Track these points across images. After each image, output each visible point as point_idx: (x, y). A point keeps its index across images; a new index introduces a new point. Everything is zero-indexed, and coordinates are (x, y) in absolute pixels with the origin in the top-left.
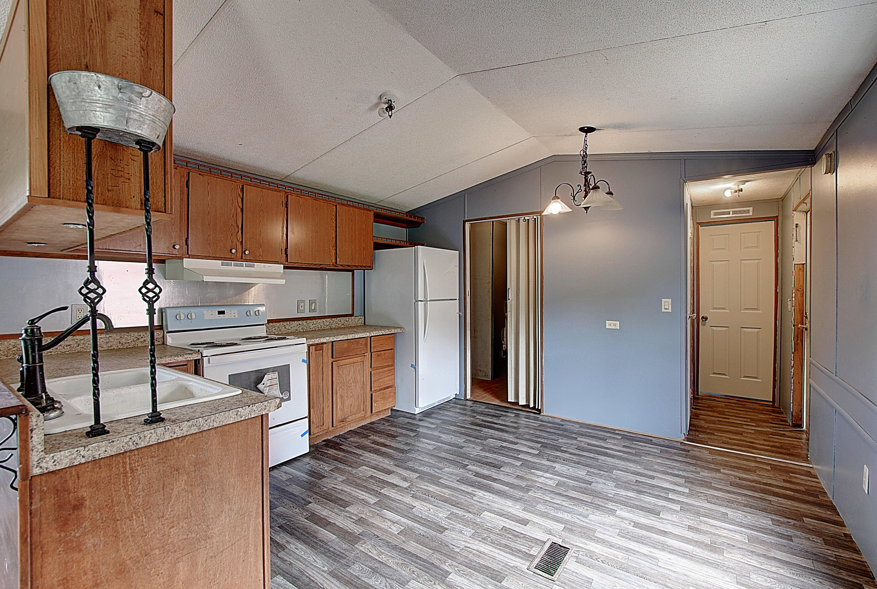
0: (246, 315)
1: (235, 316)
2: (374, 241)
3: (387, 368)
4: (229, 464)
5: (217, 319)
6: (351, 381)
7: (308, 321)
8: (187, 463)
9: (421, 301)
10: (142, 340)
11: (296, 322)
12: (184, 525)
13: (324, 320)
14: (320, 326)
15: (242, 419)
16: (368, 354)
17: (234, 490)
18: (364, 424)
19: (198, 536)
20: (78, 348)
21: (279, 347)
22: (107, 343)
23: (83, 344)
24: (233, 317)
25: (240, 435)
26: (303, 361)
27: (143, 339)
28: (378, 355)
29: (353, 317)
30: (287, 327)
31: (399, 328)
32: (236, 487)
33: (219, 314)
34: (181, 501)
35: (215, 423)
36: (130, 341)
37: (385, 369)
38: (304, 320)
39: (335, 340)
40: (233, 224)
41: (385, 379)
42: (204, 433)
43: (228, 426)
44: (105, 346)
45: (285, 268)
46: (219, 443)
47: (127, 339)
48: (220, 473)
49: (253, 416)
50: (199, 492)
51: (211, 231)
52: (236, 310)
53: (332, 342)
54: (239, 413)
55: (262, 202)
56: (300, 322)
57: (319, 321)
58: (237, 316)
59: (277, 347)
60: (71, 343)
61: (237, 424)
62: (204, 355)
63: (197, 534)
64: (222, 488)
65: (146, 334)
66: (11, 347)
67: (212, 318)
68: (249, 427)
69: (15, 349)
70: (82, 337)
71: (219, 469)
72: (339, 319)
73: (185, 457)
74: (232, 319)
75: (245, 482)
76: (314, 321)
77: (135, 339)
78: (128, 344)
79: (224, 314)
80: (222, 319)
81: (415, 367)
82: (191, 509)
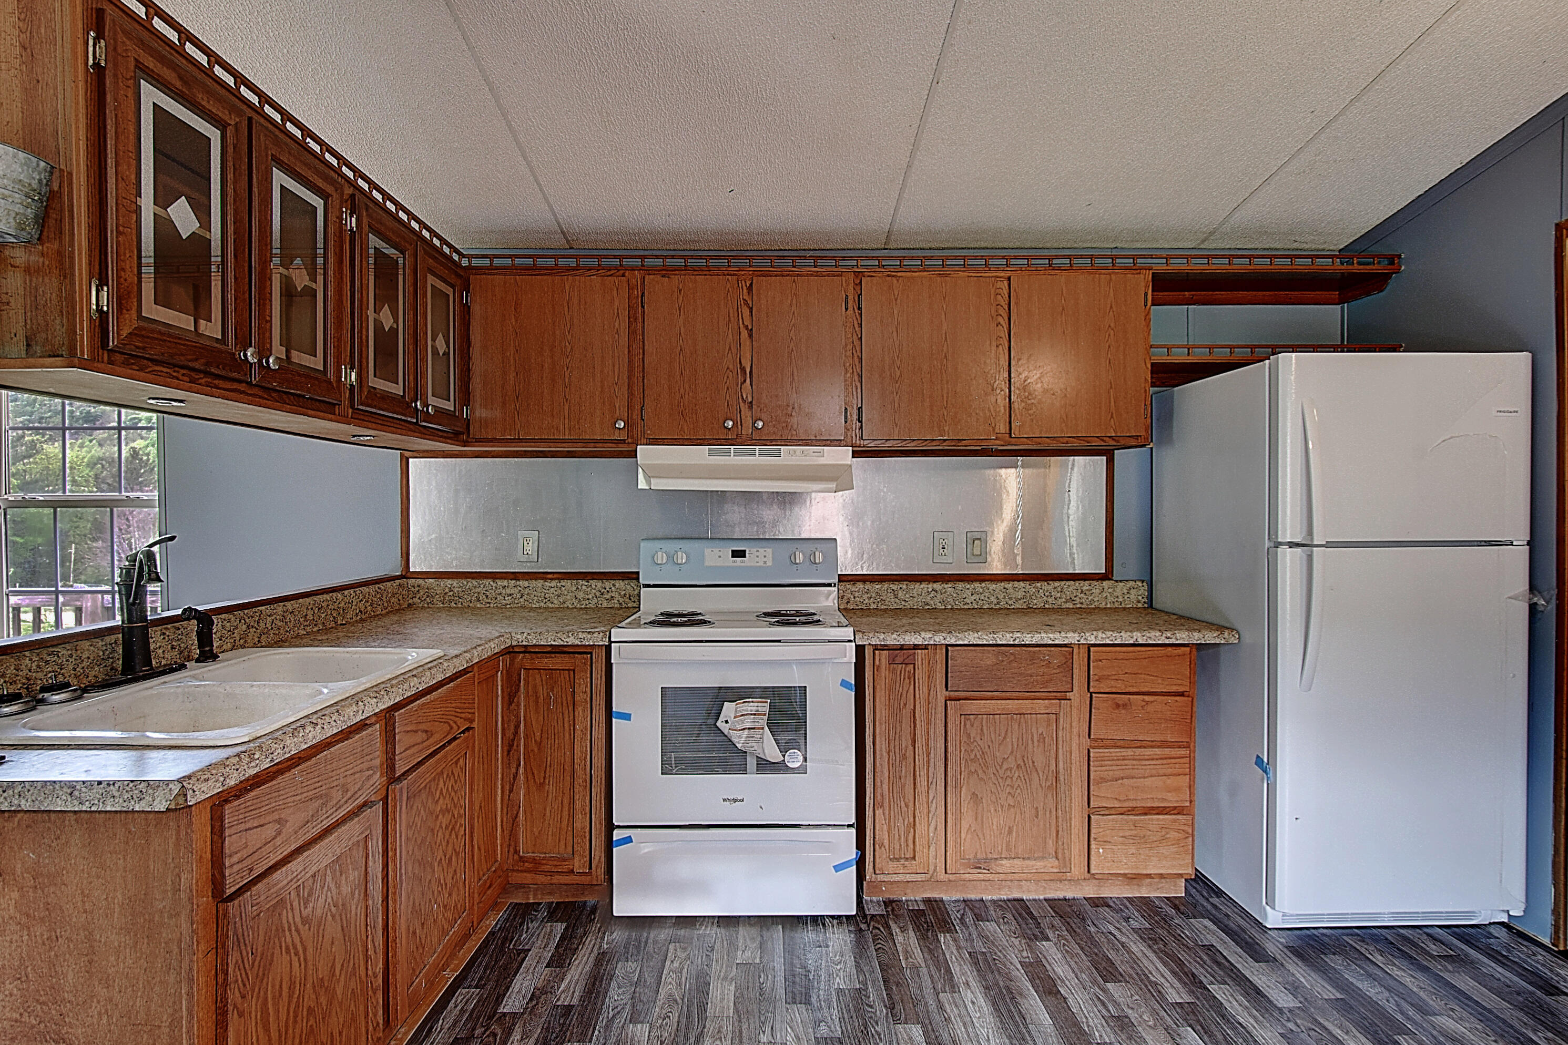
0: (788, 560)
1: (765, 562)
2: (1156, 359)
3: (1158, 751)
4: (106, 899)
5: (728, 567)
6: (1011, 763)
7: (960, 585)
8: (19, 866)
9: (1292, 545)
10: (608, 596)
11: (924, 585)
12: (15, 991)
13: (1009, 585)
14: (993, 599)
15: (84, 809)
16: (1077, 696)
17: (117, 960)
18: (1069, 895)
19: (42, 1026)
20: (522, 600)
21: (786, 641)
22: (558, 596)
23: (528, 594)
24: (761, 564)
25: (131, 843)
26: (844, 684)
27: (610, 594)
28: (1118, 706)
29: (1106, 584)
30: (901, 594)
31: (1227, 628)
32: (122, 957)
33: (733, 556)
34: (8, 938)
35: (23, 802)
36: (590, 597)
37: (1148, 752)
38: (947, 582)
39: (953, 642)
40: (731, 367)
41: (1148, 782)
42: (53, 816)
43: (103, 815)
44: (555, 602)
45: (855, 454)
46: (84, 846)
47: (586, 593)
48: (85, 911)
49: (108, 809)
50: (42, 935)
51: (687, 386)
52: (769, 550)
53: (947, 646)
54: (76, 793)
55: (794, 308)
56: (937, 586)
57: (992, 586)
58: (769, 564)
59: (779, 641)
60: (512, 592)
61: (123, 815)
62: (613, 639)
63: (40, 1022)
64: (91, 946)
65: (614, 585)
66: (447, 590)
67: (719, 563)
68: (151, 828)
69: (451, 593)
70: (526, 584)
71: (84, 902)
72: (1057, 584)
73: (15, 852)
74: (760, 567)
75: (142, 954)
76: (977, 585)
77: (598, 594)
78: (587, 602)
79: (745, 556)
80: (740, 567)
81: (1266, 766)
82: (27, 963)
